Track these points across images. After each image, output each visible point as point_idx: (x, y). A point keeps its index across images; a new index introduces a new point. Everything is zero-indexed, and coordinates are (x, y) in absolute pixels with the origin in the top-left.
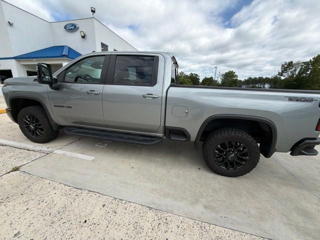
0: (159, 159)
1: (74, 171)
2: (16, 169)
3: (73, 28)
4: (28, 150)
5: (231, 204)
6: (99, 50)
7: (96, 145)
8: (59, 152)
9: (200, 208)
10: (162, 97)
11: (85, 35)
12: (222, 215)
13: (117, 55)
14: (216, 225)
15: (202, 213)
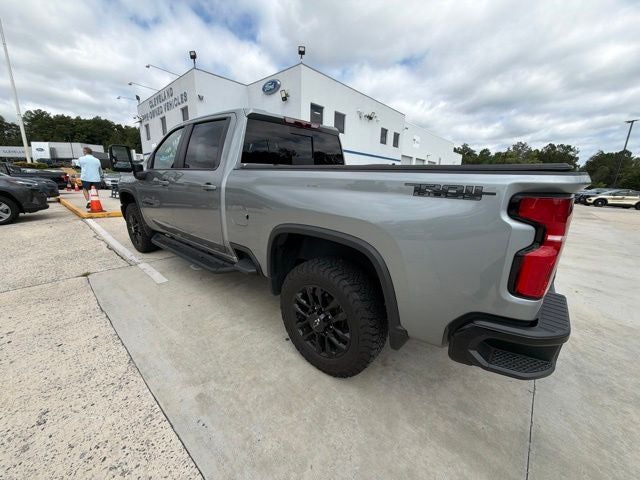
0: (243, 305)
1: (125, 290)
2: (86, 275)
3: (271, 87)
5: (249, 412)
6: (305, 116)
7: (191, 266)
8: (142, 266)
9: (191, 393)
10: (220, 188)
11: (287, 95)
12: (205, 419)
13: (195, 124)
14: (172, 427)
15: (182, 400)
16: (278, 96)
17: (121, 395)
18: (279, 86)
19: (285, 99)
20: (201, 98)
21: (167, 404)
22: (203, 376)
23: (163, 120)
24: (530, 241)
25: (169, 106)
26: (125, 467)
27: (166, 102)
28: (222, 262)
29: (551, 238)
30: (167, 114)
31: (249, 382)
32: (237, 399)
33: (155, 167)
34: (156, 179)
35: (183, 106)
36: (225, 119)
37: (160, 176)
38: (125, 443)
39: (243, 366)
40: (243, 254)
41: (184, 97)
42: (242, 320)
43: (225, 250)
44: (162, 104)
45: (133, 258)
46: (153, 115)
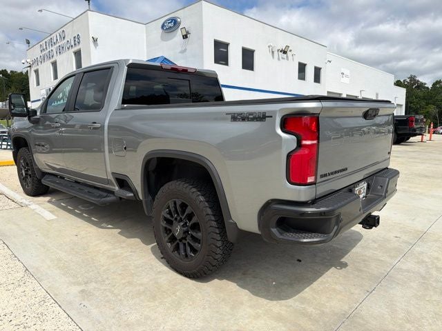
3: (172, 24)
4: (13, 201)
5: (121, 300)
7: (80, 206)
8: (33, 206)
9: (75, 290)
10: (104, 126)
11: (188, 33)
12: (85, 303)
13: (85, 73)
14: (60, 306)
15: (68, 293)
16: (179, 34)
17: (21, 289)
18: (180, 23)
19: (185, 37)
20: (95, 40)
21: (56, 295)
22: (86, 280)
23: (54, 64)
24: (294, 145)
25: (61, 50)
26: (25, 325)
27: (58, 45)
28: (105, 194)
29: (305, 142)
30: (59, 59)
31: (124, 284)
32: (112, 292)
33: (47, 112)
34: (48, 123)
35: (75, 49)
36: (109, 68)
37: (51, 120)
38: (25, 313)
39: (120, 274)
40: (123, 183)
41: (77, 39)
42: (124, 245)
43: (108, 182)
44: (54, 48)
45: (24, 201)
46: (43, 59)
